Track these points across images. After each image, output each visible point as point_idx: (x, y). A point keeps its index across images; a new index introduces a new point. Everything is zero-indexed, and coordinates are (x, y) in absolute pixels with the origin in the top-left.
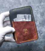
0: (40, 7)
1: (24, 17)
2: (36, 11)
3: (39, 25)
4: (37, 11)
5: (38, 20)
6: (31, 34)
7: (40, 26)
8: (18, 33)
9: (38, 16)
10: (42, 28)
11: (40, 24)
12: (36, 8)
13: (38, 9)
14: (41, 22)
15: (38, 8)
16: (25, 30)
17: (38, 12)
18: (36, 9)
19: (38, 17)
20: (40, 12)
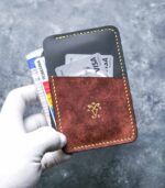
0: (153, 5)
1: (90, 64)
2: (138, 18)
3: (148, 73)
4: (143, 19)
5: (145, 52)
6: (113, 121)
7: (152, 75)
8: (70, 117)
9: (144, 38)
10: (158, 83)
11: (151, 66)
12: (138, 9)
13: (147, 13)
14: (155, 61)
15: (144, 8)
16: (94, 107)
17: (146, 22)
18: (137, 14)
19: (146, 42)
20: (153, 23)
